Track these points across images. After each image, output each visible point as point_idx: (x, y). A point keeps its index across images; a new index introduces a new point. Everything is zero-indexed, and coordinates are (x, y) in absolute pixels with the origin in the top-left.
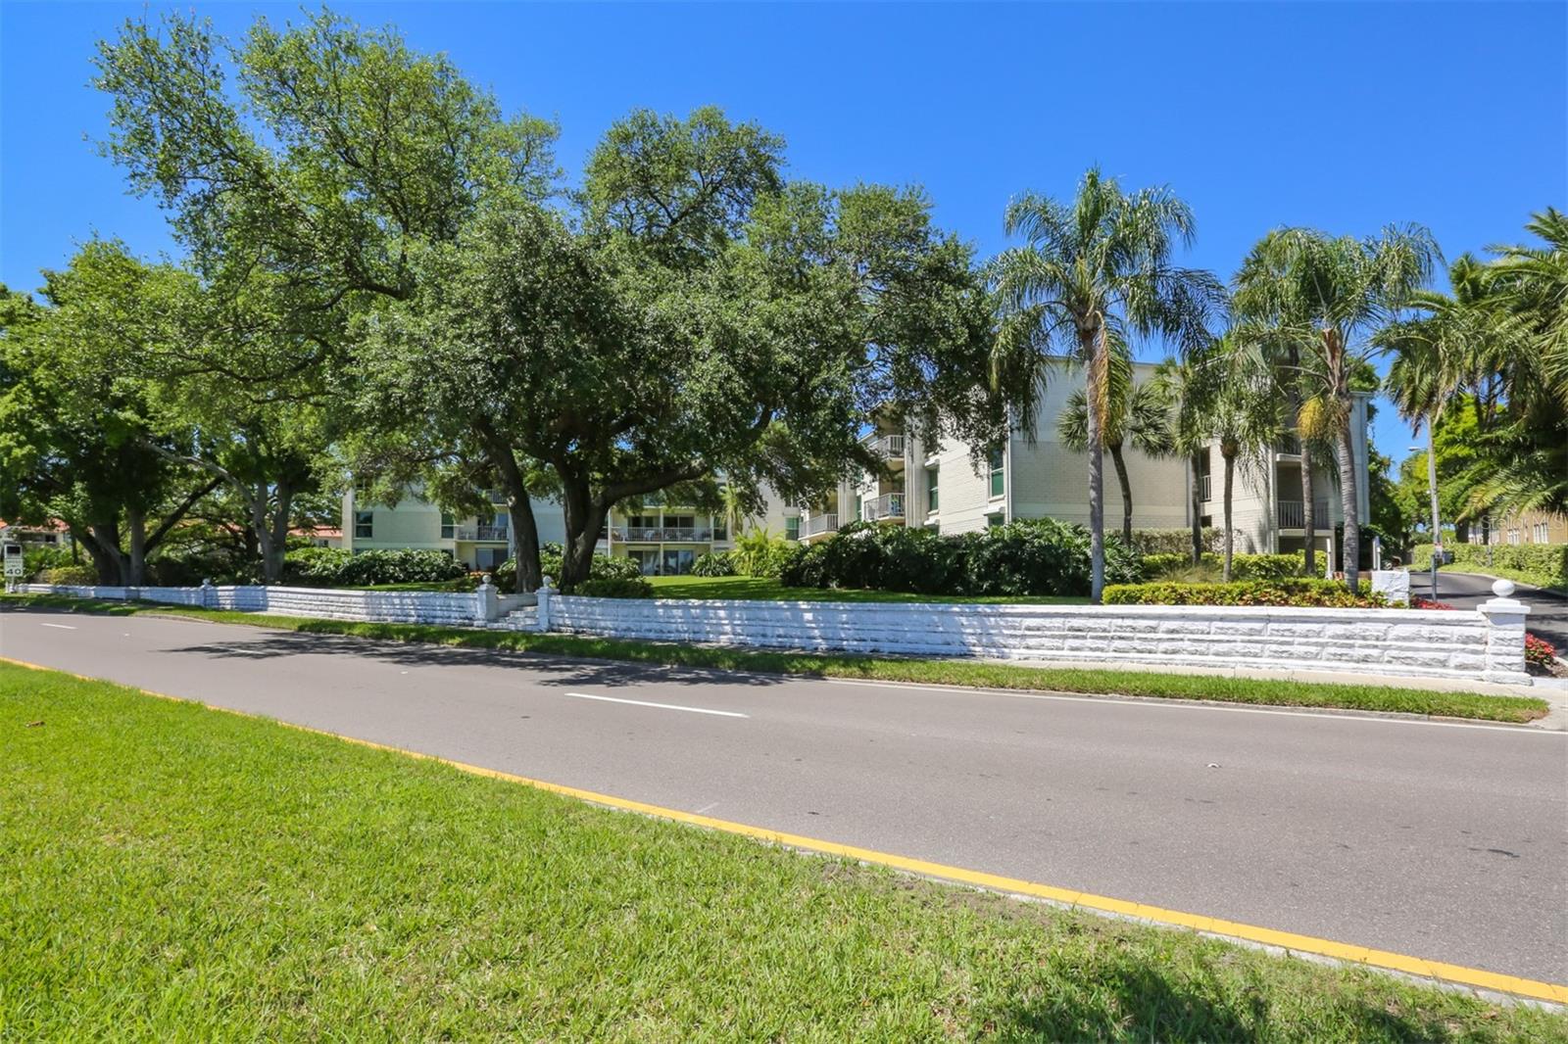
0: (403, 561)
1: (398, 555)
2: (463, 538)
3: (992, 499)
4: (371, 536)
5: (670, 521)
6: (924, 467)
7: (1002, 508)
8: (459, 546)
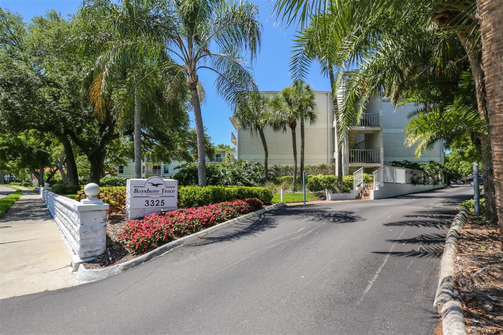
4: (123, 173)
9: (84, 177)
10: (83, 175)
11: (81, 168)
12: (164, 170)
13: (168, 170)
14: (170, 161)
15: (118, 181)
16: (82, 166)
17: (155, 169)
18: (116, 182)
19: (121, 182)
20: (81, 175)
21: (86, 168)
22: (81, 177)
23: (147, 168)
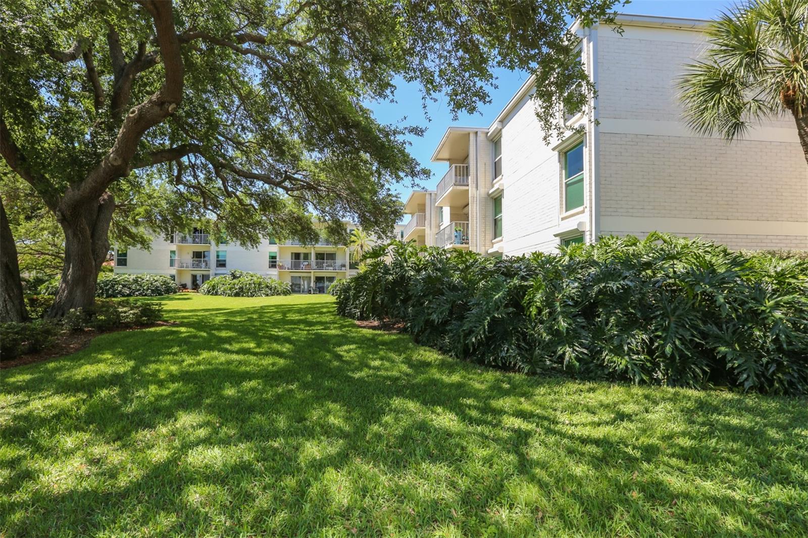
0: (136, 281)
1: (133, 277)
2: (182, 267)
3: (565, 214)
4: (125, 265)
5: (320, 256)
6: (489, 195)
7: (580, 224)
8: (179, 272)
9: (37, 273)
10: (35, 268)
11: (30, 254)
12: (218, 261)
13: (225, 261)
14: (258, 238)
15: (118, 283)
16: (32, 249)
17: (197, 257)
18: (113, 286)
19: (124, 286)
20: (28, 268)
21: (42, 254)
22: (30, 272)
23: (180, 255)
